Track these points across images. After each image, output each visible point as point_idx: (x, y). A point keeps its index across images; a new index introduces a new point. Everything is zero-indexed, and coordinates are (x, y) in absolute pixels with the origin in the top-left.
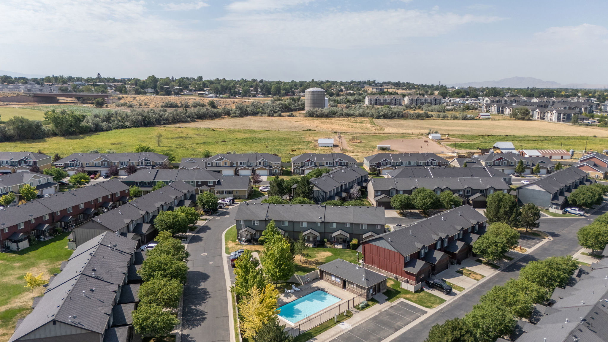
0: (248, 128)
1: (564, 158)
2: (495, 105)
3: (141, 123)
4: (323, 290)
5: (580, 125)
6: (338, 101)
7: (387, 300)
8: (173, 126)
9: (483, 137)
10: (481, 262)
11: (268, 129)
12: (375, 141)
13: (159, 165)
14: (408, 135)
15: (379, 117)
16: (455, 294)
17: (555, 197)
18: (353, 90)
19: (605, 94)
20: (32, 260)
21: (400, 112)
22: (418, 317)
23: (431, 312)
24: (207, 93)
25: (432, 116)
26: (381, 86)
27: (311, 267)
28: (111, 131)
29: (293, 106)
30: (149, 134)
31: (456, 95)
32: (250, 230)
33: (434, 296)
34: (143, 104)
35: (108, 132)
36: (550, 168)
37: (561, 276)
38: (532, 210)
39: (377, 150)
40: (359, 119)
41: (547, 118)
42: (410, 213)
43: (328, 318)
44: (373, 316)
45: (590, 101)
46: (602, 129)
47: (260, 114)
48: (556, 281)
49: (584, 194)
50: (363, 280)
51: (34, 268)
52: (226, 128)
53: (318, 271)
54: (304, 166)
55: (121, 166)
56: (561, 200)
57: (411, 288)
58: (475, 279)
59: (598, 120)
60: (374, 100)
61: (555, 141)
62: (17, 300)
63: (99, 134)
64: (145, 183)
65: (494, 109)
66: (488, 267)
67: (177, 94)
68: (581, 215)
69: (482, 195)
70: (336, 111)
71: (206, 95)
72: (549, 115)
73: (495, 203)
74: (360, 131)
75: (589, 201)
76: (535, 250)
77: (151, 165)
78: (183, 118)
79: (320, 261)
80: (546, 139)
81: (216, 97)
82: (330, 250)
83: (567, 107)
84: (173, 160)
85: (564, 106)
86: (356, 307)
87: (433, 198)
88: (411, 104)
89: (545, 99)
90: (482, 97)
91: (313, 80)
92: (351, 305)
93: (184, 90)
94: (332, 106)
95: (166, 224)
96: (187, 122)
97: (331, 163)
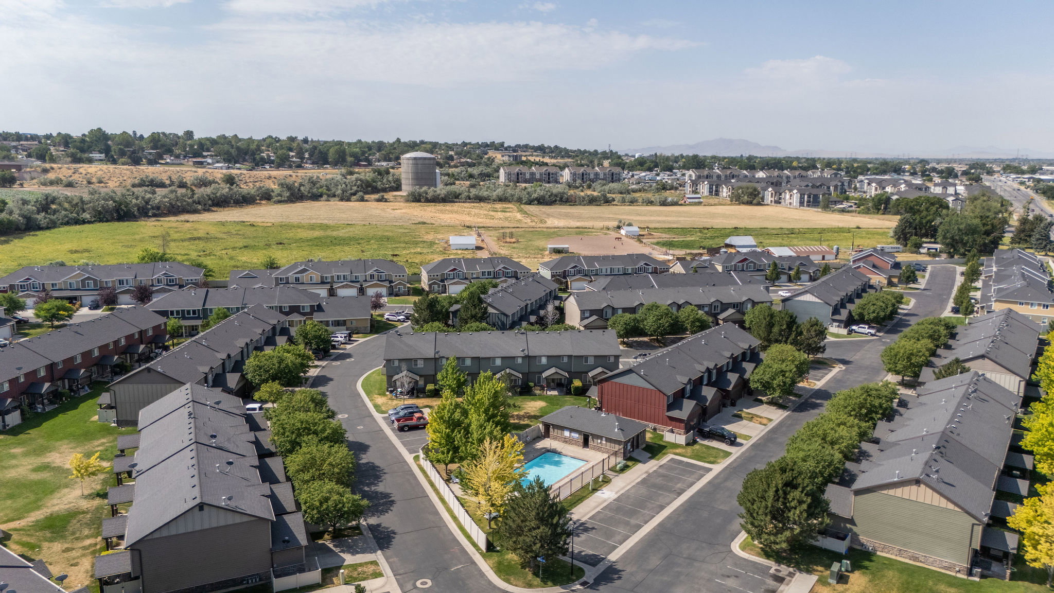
0: (314, 221)
1: (826, 258)
2: (706, 183)
3: (112, 214)
4: (554, 452)
5: (833, 211)
6: (453, 175)
7: (651, 458)
8: (172, 218)
9: (701, 230)
10: (761, 402)
11: (350, 223)
12: (538, 239)
13: (192, 283)
14: (586, 230)
15: (530, 203)
16: (741, 445)
17: (836, 311)
18: (470, 158)
19: (855, 165)
20: (41, 441)
21: (564, 193)
22: (702, 476)
23: (717, 469)
24: (210, 161)
25: (613, 200)
26: (514, 151)
27: (522, 422)
28: (56, 229)
29: (379, 183)
30: (134, 234)
31: (639, 167)
32: (411, 375)
33: (714, 448)
34: (94, 180)
35: (53, 231)
36: (814, 272)
37: (884, 405)
38: (815, 326)
39: (547, 252)
40: (499, 206)
41: (785, 202)
42: (636, 342)
43: (579, 486)
44: (639, 480)
45: (839, 176)
46: (865, 217)
47: (325, 197)
48: (877, 413)
49: (874, 305)
50: (616, 430)
51: (52, 453)
52: (273, 221)
53: (541, 426)
54: (446, 279)
55: (119, 288)
56: (844, 314)
57: (681, 439)
58: (761, 423)
59: (856, 204)
60: (514, 174)
61: (806, 235)
62: (55, 501)
63: (37, 235)
64: (189, 312)
65: (704, 188)
66: (773, 408)
67: (152, 162)
68: (872, 335)
69: (738, 311)
70: (458, 192)
71: (209, 164)
72: (788, 196)
73: (765, 319)
74: (507, 224)
75: (882, 314)
76: (827, 383)
77: (176, 285)
78: (188, 204)
79: (532, 414)
80: (792, 232)
81: (228, 168)
82: (541, 398)
83: (810, 185)
84: (211, 276)
85: (806, 184)
86: (612, 469)
87: (671, 317)
88: (575, 180)
89: (776, 173)
90: (679, 169)
91: (398, 140)
92: (606, 468)
93: (165, 156)
94: (446, 185)
95: (268, 371)
96: (196, 211)
97: (489, 273)
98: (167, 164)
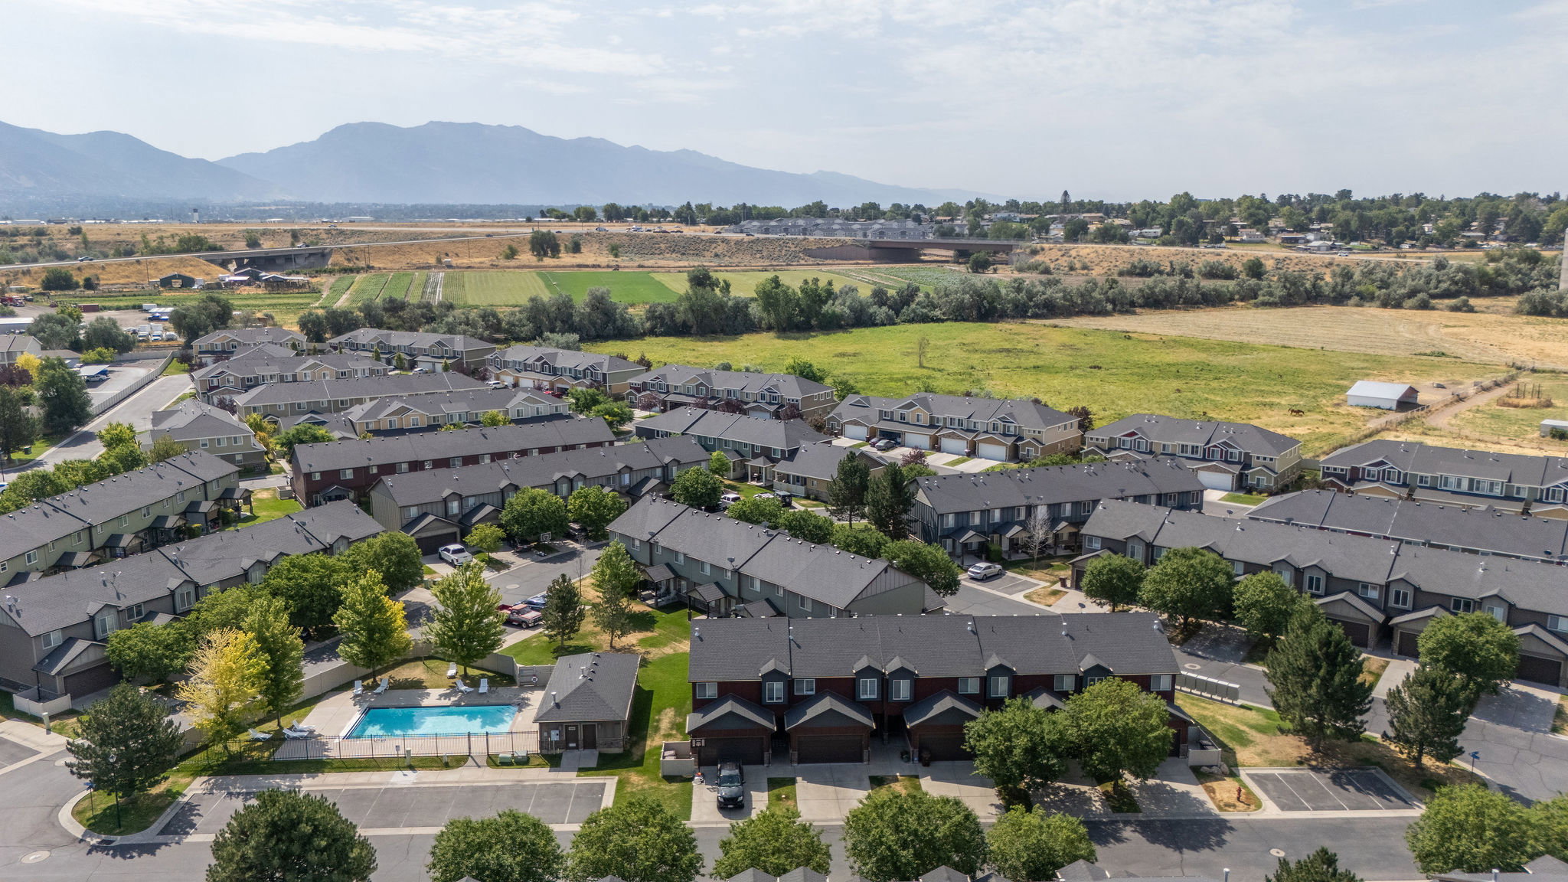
4: (522, 708)
33: (686, 800)
34: (1078, 265)
50: (553, 703)
54: (1116, 448)
71: (1307, 241)
86: (493, 757)
93: (1241, 231)
96: (1104, 313)
97: (1194, 449)
98: (1242, 242)
